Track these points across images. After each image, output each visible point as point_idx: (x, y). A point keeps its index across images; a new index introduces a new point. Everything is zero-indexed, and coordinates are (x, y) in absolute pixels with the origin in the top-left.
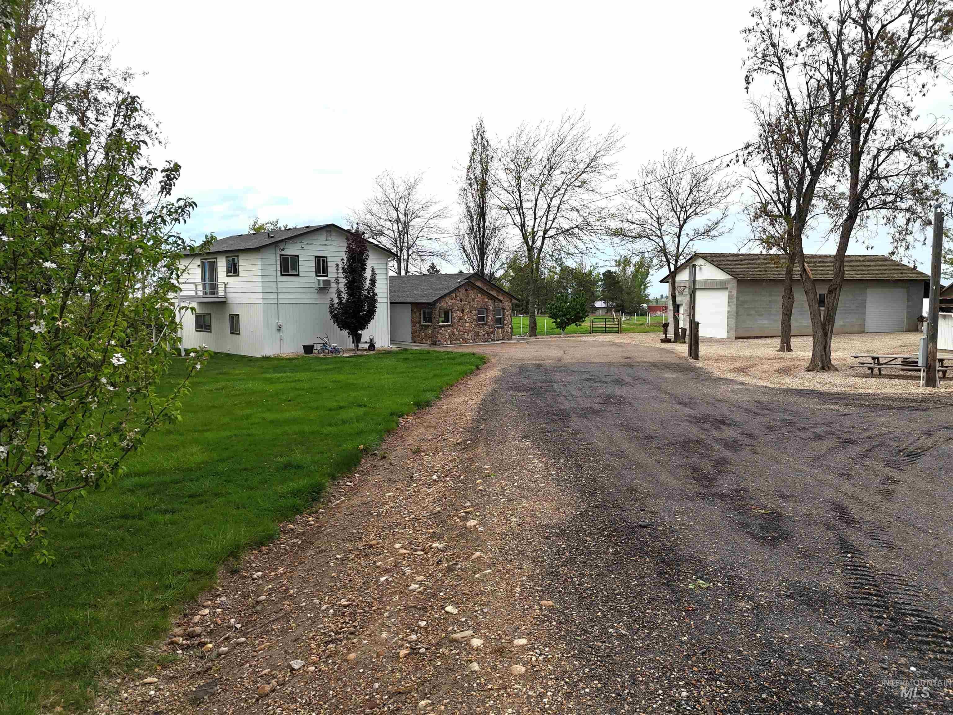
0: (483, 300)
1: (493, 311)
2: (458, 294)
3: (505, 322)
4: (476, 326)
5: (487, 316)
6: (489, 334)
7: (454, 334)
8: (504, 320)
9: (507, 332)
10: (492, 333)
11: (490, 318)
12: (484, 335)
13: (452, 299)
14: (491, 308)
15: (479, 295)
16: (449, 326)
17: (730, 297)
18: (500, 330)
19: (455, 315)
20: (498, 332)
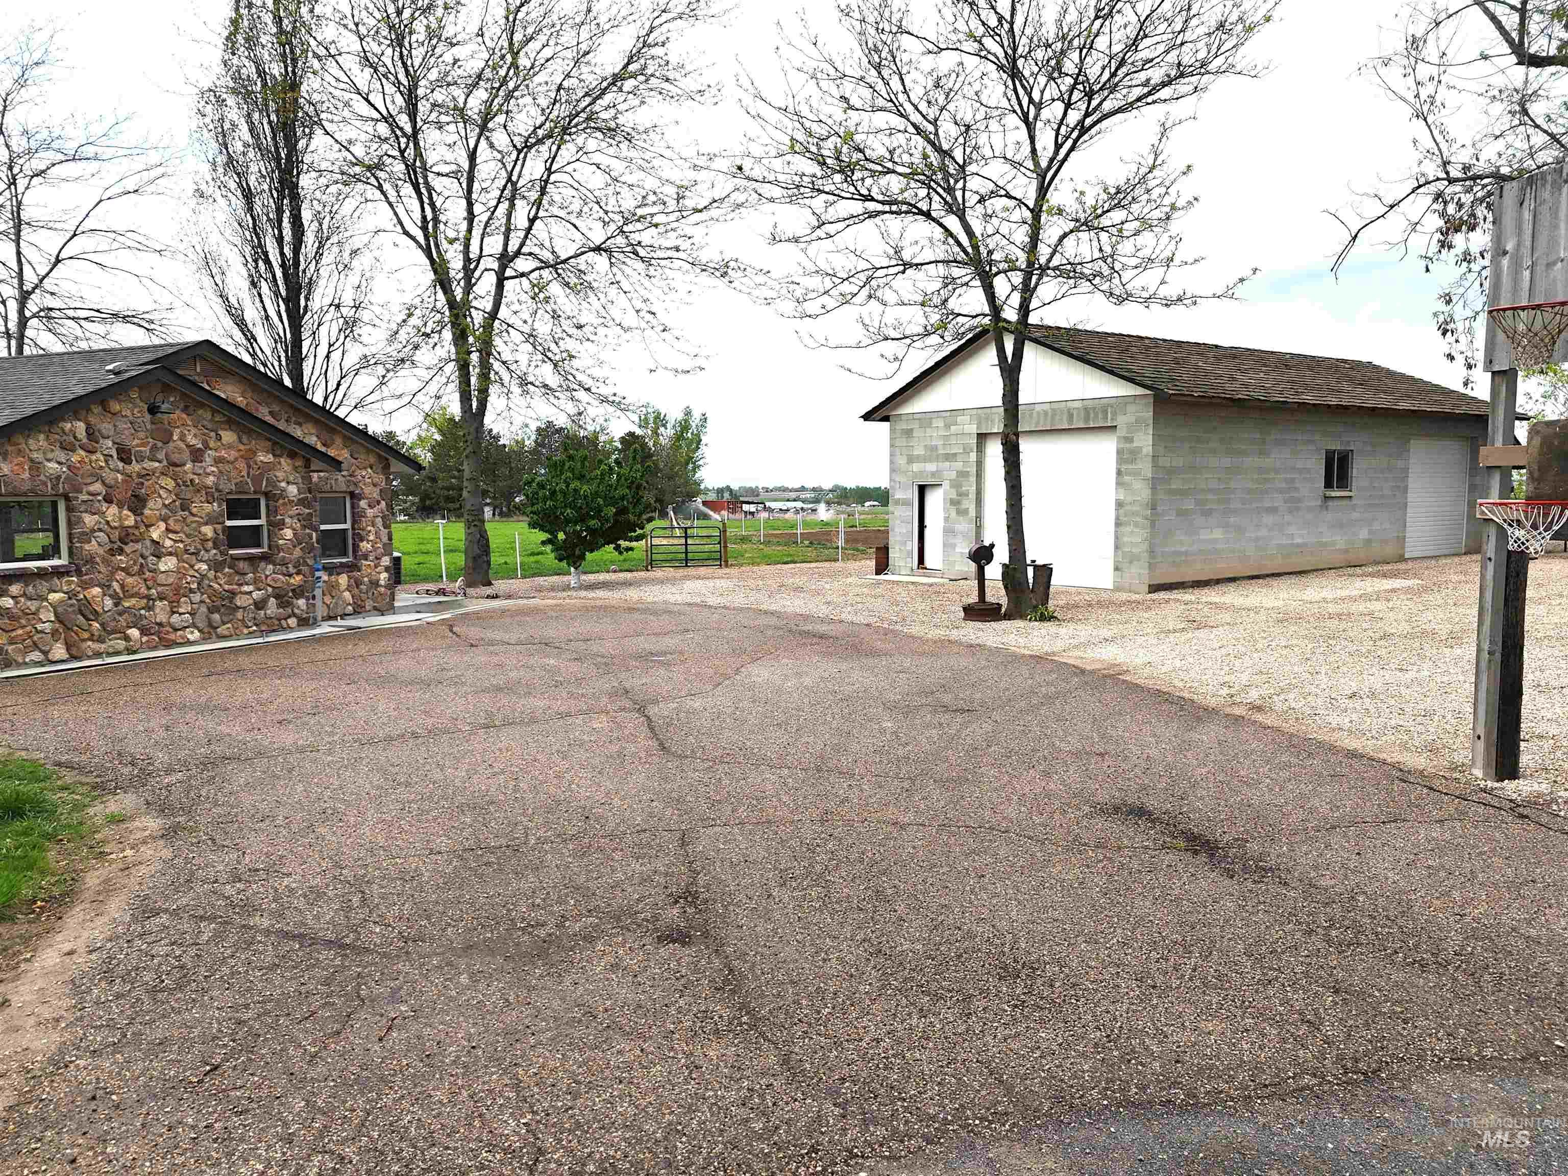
0: (249, 456)
1: (302, 502)
2: (106, 427)
3: (365, 546)
4: (216, 566)
5: (276, 525)
6: (283, 598)
7: (87, 611)
8: (359, 538)
9: (375, 584)
10: (299, 592)
11: (288, 533)
12: (260, 605)
13: (68, 448)
14: (293, 490)
15: (228, 436)
16: (58, 572)
17: (1125, 457)
18: (343, 580)
19: (89, 520)
20: (332, 588)
